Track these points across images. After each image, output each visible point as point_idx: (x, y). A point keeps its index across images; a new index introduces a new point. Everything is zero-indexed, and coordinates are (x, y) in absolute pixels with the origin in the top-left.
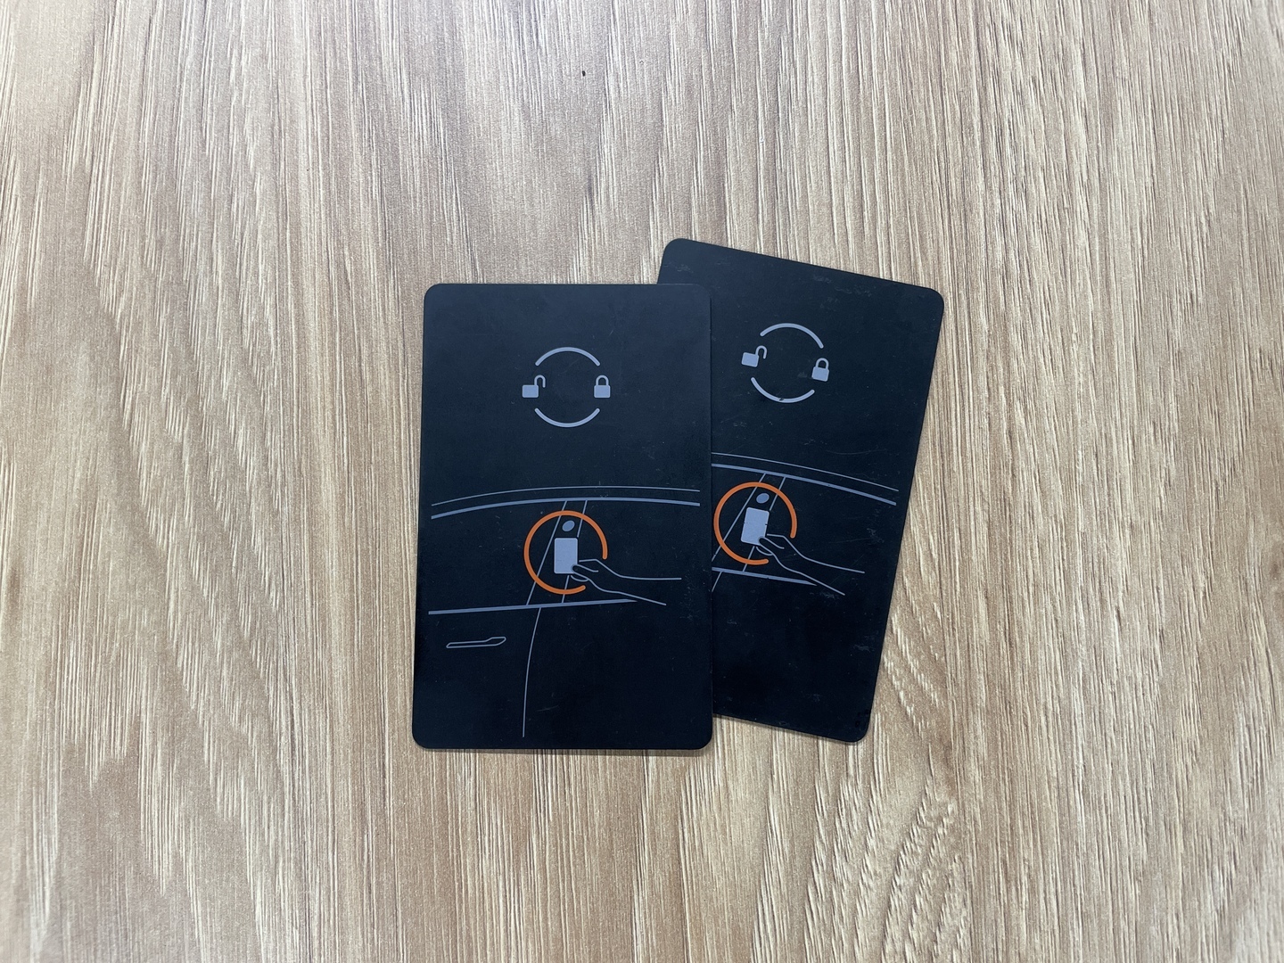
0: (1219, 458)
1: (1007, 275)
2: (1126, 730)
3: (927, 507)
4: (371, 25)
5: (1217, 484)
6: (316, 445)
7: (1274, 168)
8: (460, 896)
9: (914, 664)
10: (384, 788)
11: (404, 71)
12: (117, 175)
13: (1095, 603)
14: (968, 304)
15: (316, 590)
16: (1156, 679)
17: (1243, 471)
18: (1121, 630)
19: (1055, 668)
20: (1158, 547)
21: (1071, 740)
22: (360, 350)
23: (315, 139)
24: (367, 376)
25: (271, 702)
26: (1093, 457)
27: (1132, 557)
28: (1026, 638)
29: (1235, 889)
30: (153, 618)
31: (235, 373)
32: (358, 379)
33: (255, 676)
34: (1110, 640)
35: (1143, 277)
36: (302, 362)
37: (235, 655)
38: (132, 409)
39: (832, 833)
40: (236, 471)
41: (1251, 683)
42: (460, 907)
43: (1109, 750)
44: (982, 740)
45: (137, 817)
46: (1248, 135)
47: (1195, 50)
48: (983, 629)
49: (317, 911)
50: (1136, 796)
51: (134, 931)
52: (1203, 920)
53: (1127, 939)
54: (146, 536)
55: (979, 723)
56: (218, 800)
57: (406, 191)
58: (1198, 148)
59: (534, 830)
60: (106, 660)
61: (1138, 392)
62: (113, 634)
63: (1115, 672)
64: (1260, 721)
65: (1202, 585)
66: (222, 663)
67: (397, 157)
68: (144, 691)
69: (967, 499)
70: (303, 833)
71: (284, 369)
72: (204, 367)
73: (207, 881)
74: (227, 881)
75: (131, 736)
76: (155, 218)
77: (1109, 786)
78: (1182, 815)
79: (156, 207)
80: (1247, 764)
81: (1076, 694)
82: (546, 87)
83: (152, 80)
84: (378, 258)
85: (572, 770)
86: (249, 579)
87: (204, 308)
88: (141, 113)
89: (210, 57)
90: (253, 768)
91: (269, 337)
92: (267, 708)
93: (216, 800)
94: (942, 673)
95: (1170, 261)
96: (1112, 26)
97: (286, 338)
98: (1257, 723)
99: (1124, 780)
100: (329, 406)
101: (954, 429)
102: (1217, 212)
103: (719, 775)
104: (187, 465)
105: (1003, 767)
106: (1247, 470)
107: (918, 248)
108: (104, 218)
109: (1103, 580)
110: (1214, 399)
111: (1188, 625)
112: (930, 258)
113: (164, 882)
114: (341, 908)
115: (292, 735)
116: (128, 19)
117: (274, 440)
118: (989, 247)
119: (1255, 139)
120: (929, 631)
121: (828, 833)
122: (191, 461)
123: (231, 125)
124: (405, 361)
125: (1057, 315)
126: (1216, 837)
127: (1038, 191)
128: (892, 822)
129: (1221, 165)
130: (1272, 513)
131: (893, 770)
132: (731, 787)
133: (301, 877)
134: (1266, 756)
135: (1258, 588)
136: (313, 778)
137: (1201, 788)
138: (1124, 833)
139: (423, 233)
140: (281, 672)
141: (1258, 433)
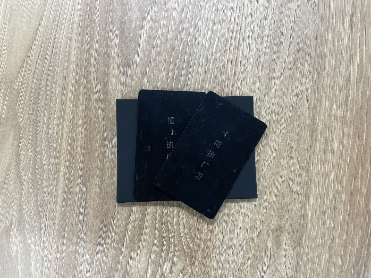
0: (269, 201)
2: (234, 261)
4: (90, 65)
5: (267, 207)
6: (61, 163)
7: (298, 133)
9: (188, 237)
10: (64, 243)
11: (95, 78)
12: (26, 92)
13: (232, 230)
15: (56, 196)
16: (243, 250)
17: (274, 205)
18: (237, 237)
19: (220, 243)
20: (250, 219)
21: (221, 260)
22: (74, 142)
23: (72, 91)
24: (75, 149)
25: (42, 220)
27: (243, 221)
28: (215, 235)
30: (19, 196)
31: (45, 143)
32: (73, 149)
33: (39, 214)
34: (234, 240)
36: (61, 143)
37: (35, 208)
38: (21, 148)
39: (162, 272)
40: (42, 166)
41: (265, 255)
43: (229, 264)
44: (200, 257)
45: (9, 239)
46: (293, 124)
47: (285, 101)
48: (205, 231)
49: (45, 268)
50: (233, 276)
54: (20, 178)
55: (200, 253)
56: (27, 239)
57: (91, 107)
58: (280, 126)
59: (95, 259)
60: (8, 204)
62: (10, 198)
63: (234, 247)
66: (32, 209)
67: (90, 98)
68: (15, 212)
70: (44, 250)
71: (57, 144)
72: (39, 141)
73: (22, 257)
74: (27, 257)
75: (10, 222)
76: (33, 104)
77: (227, 273)
79: (33, 101)
80: (261, 274)
81: (224, 250)
82: (128, 87)
83: (37, 71)
84: (82, 121)
85: (106, 247)
86: (41, 191)
87: (41, 127)
88: (33, 78)
89: (51, 67)
90: (36, 234)
91: (54, 136)
94: (194, 240)
95: (267, 152)
96: (265, 92)
97: (58, 137)
98: (265, 265)
99: (231, 272)
100: (65, 154)
102: (281, 143)
103: (139, 254)
104: (31, 163)
105: (204, 264)
106: (275, 205)
108: (21, 102)
109: (235, 225)
110: (270, 187)
111: (253, 239)
113: (13, 255)
114: (50, 268)
115: (45, 228)
116: (33, 54)
117: (52, 160)
119: (295, 126)
120: (193, 230)
121: (161, 272)
122: (33, 162)
123: (54, 84)
124: (84, 147)
128: (176, 272)
129: (285, 131)
130: (279, 217)
131: (178, 260)
132: (141, 257)
133: (42, 259)
134: (265, 273)
135: (272, 233)
136: (48, 238)
139: (94, 117)
140: (45, 213)
141: (279, 197)
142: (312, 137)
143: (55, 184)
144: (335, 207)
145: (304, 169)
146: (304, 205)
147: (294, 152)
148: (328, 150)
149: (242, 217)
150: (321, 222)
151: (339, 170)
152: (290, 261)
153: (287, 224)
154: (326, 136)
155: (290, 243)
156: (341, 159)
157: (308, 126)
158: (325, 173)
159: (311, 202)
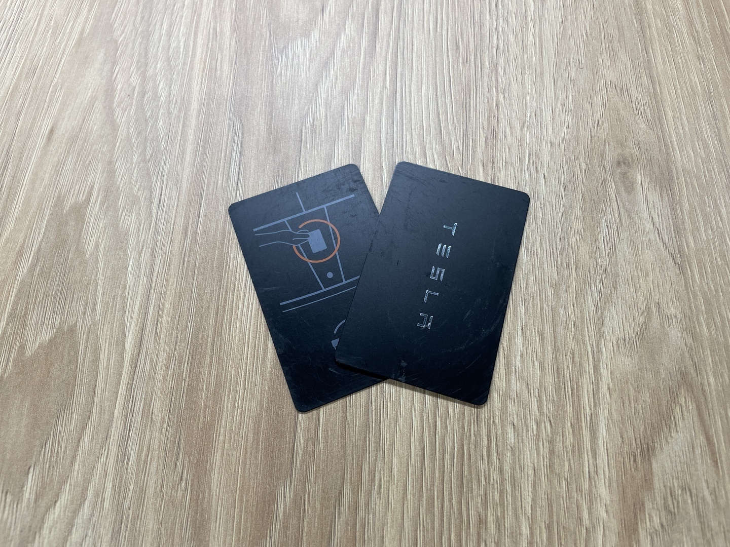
0: (591, 119)
1: (498, 48)
2: (547, 222)
3: (458, 130)
5: (591, 129)
6: (192, 90)
7: (616, 18)
8: (226, 269)
10: (198, 222)
13: (533, 171)
14: (481, 58)
15: (182, 143)
16: (562, 203)
17: (603, 125)
18: (545, 182)
20: (563, 151)
22: (217, 58)
24: (219, 68)
25: (153, 184)
26: (534, 116)
27: (551, 154)
29: (603, 296)
30: (109, 148)
31: (163, 63)
33: (148, 174)
34: (540, 186)
35: (558, 52)
36: (192, 61)
38: (118, 72)
40: (156, 97)
41: (608, 208)
42: (225, 274)
43: (539, 231)
45: (83, 225)
46: (605, 7)
50: (552, 251)
51: (69, 273)
52: (587, 308)
53: (547, 313)
54: (113, 118)
56: (121, 221)
58: (582, 10)
60: (84, 162)
61: (555, 93)
62: (89, 153)
63: (542, 199)
64: (613, 224)
65: (584, 167)
66: (135, 167)
68: (98, 176)
69: (476, 128)
70: (157, 238)
71: (184, 63)
72: (151, 60)
73: (108, 254)
74: (118, 254)
75: (88, 193)
76: (142, 10)
77: (539, 246)
78: (575, 261)
80: (607, 241)
84: (231, 28)
86: (153, 137)
87: (155, 40)
90: (140, 210)
91: (180, 52)
92: (151, 186)
93: (120, 221)
97: (187, 52)
98: (612, 225)
100: (200, 77)
101: (472, 102)
102: (591, 32)
104: (136, 94)
106: (605, 124)
107: (460, 37)
109: (537, 163)
110: (589, 98)
111: (577, 182)
112: (465, 41)
113: (88, 253)
114: (169, 270)
117: (175, 87)
118: (491, 39)
122: (138, 93)
124: (235, 63)
125: (519, 63)
126: (592, 272)
127: (513, 21)
129: (592, 17)
130: (617, 142)
133: (153, 255)
135: (611, 170)
136: (166, 216)
137: (584, 251)
138: (546, 265)
139: (251, 19)
140: (160, 173)
141: (610, 111)
142: (641, 22)
143: (181, 124)
144: (715, 118)
145: (642, 65)
146: (659, 120)
147: (616, 44)
148: (673, 38)
149: (548, 148)
150: (697, 144)
151: (702, 65)
152: (660, 214)
153: (636, 152)
154: (664, 20)
155: (650, 183)
156: (699, 49)
157: (631, 8)
158: (681, 70)
159: (670, 114)
